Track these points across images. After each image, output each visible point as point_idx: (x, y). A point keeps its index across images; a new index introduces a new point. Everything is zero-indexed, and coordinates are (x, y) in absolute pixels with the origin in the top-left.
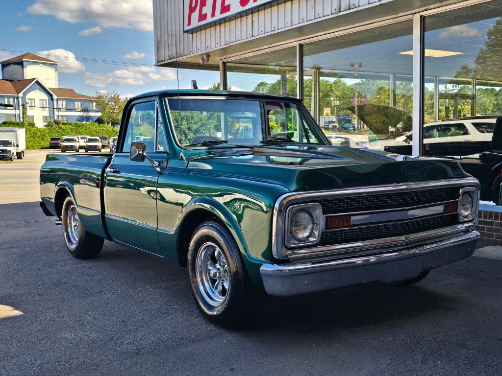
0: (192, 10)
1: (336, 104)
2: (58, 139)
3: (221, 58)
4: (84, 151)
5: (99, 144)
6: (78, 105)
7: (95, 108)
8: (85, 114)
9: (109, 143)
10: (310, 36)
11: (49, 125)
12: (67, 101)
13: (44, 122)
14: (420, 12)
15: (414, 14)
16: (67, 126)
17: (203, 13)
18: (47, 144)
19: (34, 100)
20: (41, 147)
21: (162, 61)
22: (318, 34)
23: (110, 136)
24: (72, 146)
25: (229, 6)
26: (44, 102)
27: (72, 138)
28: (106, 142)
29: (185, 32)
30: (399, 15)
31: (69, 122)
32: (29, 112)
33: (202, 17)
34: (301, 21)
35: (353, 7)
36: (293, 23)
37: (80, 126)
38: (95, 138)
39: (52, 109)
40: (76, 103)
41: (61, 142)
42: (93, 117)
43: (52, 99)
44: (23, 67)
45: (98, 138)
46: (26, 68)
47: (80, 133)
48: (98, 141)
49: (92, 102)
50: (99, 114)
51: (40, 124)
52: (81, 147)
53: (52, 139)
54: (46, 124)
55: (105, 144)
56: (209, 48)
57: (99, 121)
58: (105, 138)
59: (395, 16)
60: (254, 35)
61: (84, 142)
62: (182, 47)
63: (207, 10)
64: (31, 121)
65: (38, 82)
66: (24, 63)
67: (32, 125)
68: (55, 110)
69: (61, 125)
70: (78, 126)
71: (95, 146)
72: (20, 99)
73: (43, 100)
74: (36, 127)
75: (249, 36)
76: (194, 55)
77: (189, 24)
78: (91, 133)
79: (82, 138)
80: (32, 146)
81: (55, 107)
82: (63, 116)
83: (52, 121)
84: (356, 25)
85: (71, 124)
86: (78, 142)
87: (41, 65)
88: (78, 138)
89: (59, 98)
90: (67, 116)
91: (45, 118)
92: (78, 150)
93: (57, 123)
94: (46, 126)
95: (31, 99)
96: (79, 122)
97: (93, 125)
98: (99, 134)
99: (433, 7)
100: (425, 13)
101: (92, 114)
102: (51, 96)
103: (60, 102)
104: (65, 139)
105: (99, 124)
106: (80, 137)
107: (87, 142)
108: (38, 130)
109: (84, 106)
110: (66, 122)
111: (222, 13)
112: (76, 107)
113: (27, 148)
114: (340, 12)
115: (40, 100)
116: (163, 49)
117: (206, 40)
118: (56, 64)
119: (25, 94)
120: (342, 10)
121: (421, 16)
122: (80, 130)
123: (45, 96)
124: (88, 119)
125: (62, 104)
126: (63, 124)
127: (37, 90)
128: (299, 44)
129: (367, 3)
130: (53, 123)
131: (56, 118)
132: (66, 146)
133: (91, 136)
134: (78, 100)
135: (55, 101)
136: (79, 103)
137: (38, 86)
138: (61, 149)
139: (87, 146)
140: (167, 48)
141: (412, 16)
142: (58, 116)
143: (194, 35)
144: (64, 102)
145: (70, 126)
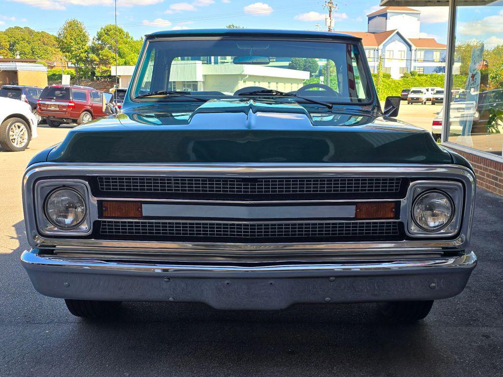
4: (431, 103)
6: (436, 56)
8: (443, 65)
11: (405, 77)
12: (426, 51)
13: (400, 73)
16: (422, 77)
19: (393, 51)
24: (418, 99)
26: (403, 52)
27: (419, 89)
31: (425, 73)
32: (387, 64)
37: (435, 77)
39: (409, 60)
40: (435, 53)
41: (409, 93)
43: (411, 50)
44: (386, 19)
46: (389, 19)
47: (435, 85)
51: (396, 75)
53: (404, 91)
54: (402, 75)
61: (433, 94)
64: (388, 72)
65: (398, 33)
66: (388, 15)
67: (388, 76)
68: (413, 61)
69: (416, 77)
70: (433, 77)
72: (380, 51)
73: (401, 51)
74: (392, 79)
79: (431, 90)
81: (413, 59)
82: (420, 67)
83: (409, 72)
85: (426, 75)
87: (404, 15)
89: (418, 48)
90: (424, 67)
91: (402, 69)
92: (425, 102)
93: (412, 74)
94: (402, 77)
95: (390, 51)
96: (435, 73)
102: (410, 46)
103: (418, 53)
104: (413, 91)
107: (435, 94)
108: (393, 81)
109: (443, 57)
110: (422, 73)
112: (434, 58)
115: (399, 51)
118: (419, 14)
119: (384, 46)
123: (404, 47)
125: (420, 55)
126: (419, 75)
127: (397, 41)
130: (408, 75)
131: (412, 70)
132: (412, 99)
133: (441, 88)
134: (437, 50)
135: (413, 52)
136: (438, 53)
137: (398, 37)
138: (407, 101)
139: (434, 98)
142: (415, 67)
144: (423, 53)
145: (425, 77)
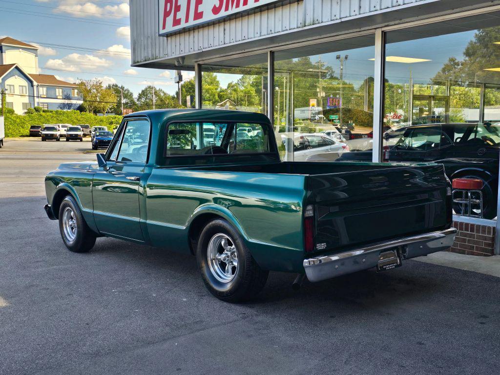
0: (167, 14)
1: (322, 96)
2: (39, 127)
3: (196, 60)
4: (65, 140)
5: (80, 133)
6: (59, 92)
7: (76, 96)
8: (67, 101)
9: (90, 132)
10: (280, 44)
11: (29, 112)
12: (48, 88)
13: (23, 109)
14: (381, 28)
15: (375, 29)
16: (48, 114)
17: (178, 18)
18: (27, 132)
19: (13, 86)
20: (21, 135)
21: (138, 62)
22: (288, 43)
23: (91, 124)
24: (52, 135)
25: (202, 13)
26: (24, 88)
27: (52, 126)
28: (87, 131)
29: (160, 35)
30: (362, 29)
31: (50, 109)
32: (8, 99)
33: (177, 22)
34: (269, 32)
35: (317, 22)
36: (262, 34)
37: (60, 114)
38: (76, 126)
39: (32, 96)
40: (57, 90)
41: (41, 130)
42: (75, 104)
43: (32, 86)
44: (2, 52)
45: (79, 127)
46: (5, 52)
47: (61, 121)
48: (80, 129)
49: (74, 89)
50: (81, 102)
51: (19, 111)
52: (61, 136)
53: (32, 127)
54: (26, 111)
55: (86, 133)
56: (183, 52)
57: (81, 109)
58: (87, 127)
59: (358, 30)
60: (226, 43)
61: (65, 130)
62: (157, 50)
63: (181, 15)
64: (10, 108)
65: (17, 68)
66: (4, 48)
67: (11, 112)
68: (35, 98)
69: (41, 113)
70: (58, 114)
71: (77, 135)
73: (22, 86)
74: (15, 114)
75: (221, 44)
76: (169, 58)
77: (164, 28)
78: (72, 121)
79: (63, 127)
80: (11, 134)
81: (35, 95)
82: (43, 103)
83: (32, 108)
84: (322, 36)
85: (51, 112)
86: (59, 130)
87: (21, 50)
88: (59, 126)
89: (39, 84)
90: (47, 103)
91: (25, 105)
92: (59, 139)
93: (37, 110)
94: (26, 113)
95: (10, 85)
96: (60, 110)
97: (75, 113)
98: (81, 122)
99: (393, 24)
100: (386, 29)
101: (74, 102)
102: (31, 82)
103: (41, 89)
104: (46, 127)
105: (81, 111)
106: (60, 125)
107: (68, 131)
108: (18, 117)
109: (65, 93)
110: (46, 109)
111: (195, 19)
112: (57, 94)
113: (6, 135)
114: (305, 26)
115: (20, 86)
116: (139, 50)
117: (180, 44)
118: (37, 50)
119: (4, 80)
120: (306, 24)
121: (382, 32)
122: (61, 117)
123: (25, 83)
124: (69, 106)
125: (43, 91)
126: (44, 111)
127: (16, 76)
128: (271, 51)
129: (329, 20)
130: (32, 111)
131: (36, 105)
132: (47, 135)
133: (73, 125)
134: (59, 87)
135: (35, 87)
136: (61, 90)
137: (17, 72)
138: (41, 138)
139: (68, 135)
140: (143, 50)
141: (374, 31)
142: (38, 103)
143: (169, 39)
144: (45, 89)
145: (51, 113)
